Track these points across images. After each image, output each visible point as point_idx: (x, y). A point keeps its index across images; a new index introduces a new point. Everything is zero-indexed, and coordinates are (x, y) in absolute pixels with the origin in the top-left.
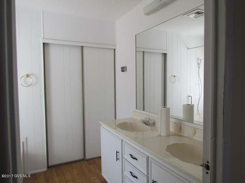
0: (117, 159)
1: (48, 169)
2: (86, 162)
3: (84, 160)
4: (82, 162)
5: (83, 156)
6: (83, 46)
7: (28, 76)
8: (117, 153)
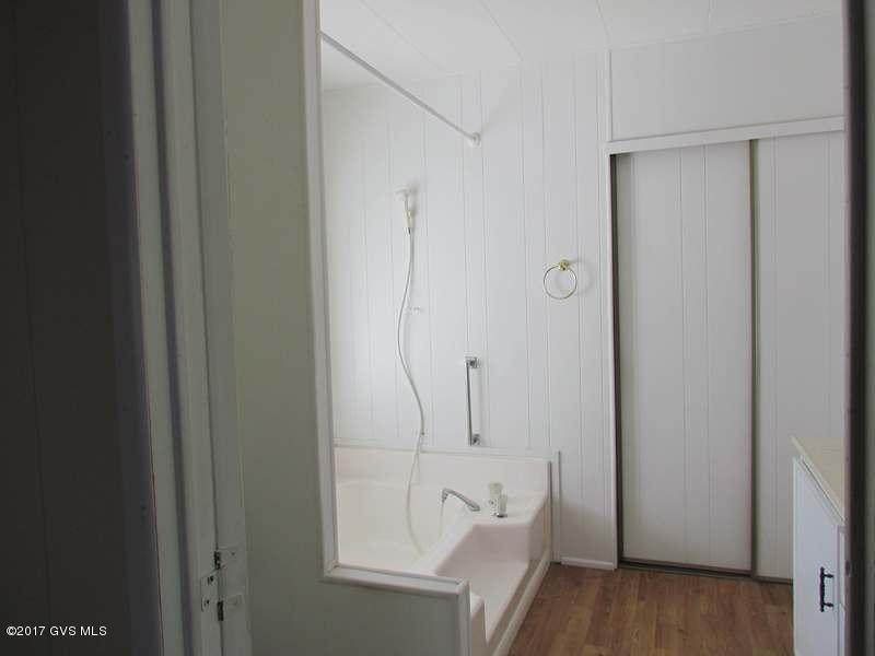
0: (823, 604)
1: (618, 567)
2: (756, 586)
3: (750, 575)
4: (743, 583)
5: (750, 560)
6: (757, 140)
7: (565, 266)
8: (823, 576)
